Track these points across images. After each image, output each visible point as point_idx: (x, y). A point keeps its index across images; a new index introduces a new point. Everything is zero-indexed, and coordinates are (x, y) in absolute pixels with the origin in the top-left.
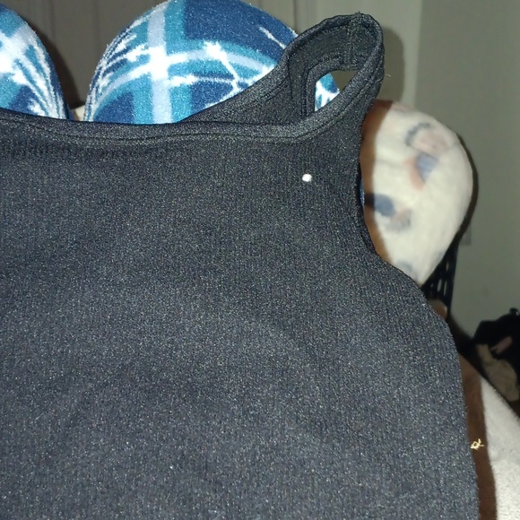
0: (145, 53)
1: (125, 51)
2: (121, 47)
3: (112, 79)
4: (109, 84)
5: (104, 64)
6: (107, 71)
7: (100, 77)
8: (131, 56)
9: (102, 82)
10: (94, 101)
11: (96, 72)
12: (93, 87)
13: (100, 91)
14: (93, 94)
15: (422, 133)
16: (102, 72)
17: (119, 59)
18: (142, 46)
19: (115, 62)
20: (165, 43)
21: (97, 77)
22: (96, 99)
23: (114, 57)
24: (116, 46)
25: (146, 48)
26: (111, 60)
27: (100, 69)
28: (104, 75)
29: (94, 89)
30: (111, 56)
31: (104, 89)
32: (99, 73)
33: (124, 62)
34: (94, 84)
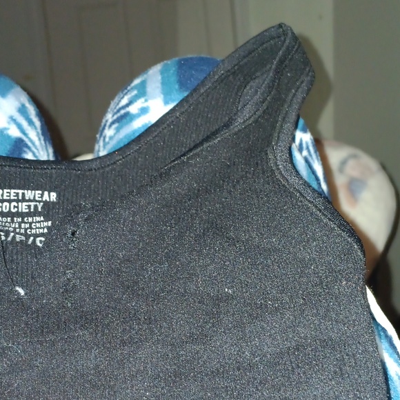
0: (145, 105)
1: (128, 105)
2: (124, 101)
3: (118, 130)
4: (115, 134)
5: (109, 117)
6: (113, 123)
7: (107, 128)
8: (133, 109)
9: (109, 132)
10: (102, 149)
11: (103, 124)
12: (100, 137)
13: (107, 140)
14: (101, 143)
15: (351, 163)
16: (108, 124)
17: (122, 112)
18: (142, 100)
19: (119, 115)
20: (162, 96)
21: (104, 129)
22: (104, 147)
23: (118, 111)
24: (120, 101)
25: (146, 101)
26: (116, 113)
27: (107, 121)
28: (110, 126)
29: (102, 138)
30: (115, 111)
31: (111, 138)
32: (105, 125)
33: (127, 114)
34: (101, 135)
